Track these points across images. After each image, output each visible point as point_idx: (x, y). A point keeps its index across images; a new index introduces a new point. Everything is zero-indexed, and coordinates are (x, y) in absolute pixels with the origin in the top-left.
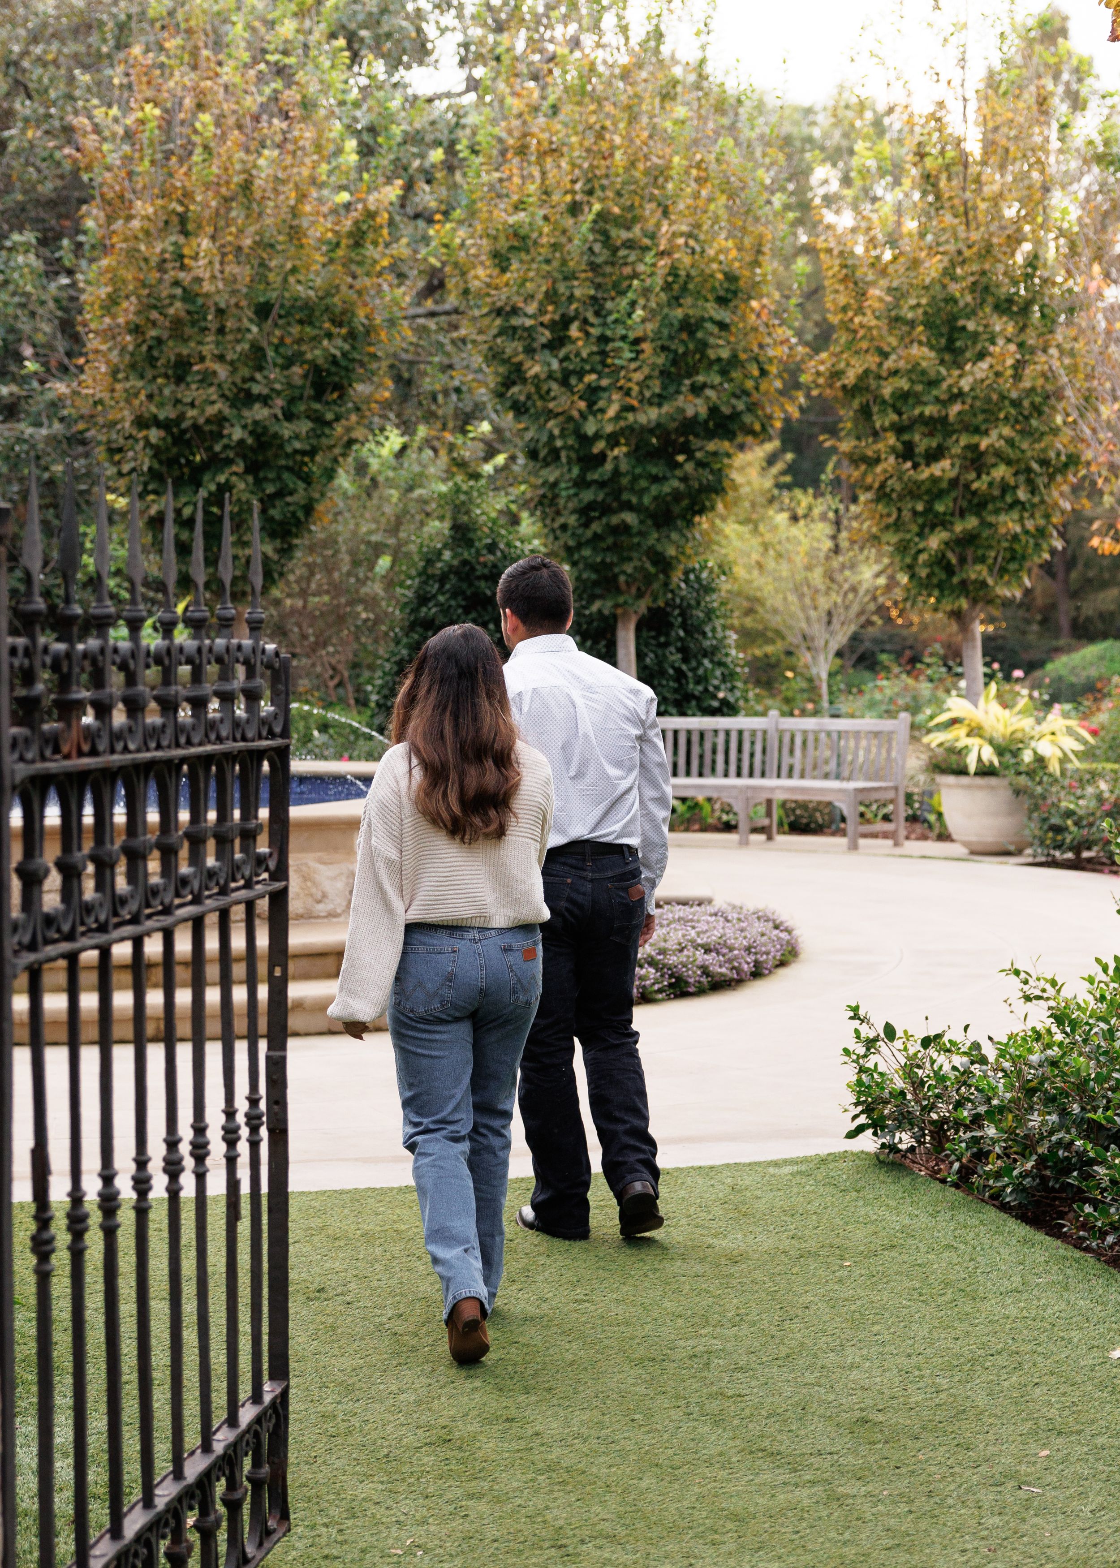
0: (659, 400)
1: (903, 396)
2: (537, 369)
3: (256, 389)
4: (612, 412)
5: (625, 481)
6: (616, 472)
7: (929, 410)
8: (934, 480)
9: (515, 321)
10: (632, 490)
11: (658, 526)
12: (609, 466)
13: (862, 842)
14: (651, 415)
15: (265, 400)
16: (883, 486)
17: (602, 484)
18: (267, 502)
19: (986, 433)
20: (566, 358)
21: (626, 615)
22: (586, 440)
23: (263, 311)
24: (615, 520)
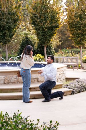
0: (50, 24)
1: (76, 24)
2: (38, 20)
3: (9, 22)
4: (46, 25)
5: (47, 32)
6: (46, 31)
7: (79, 26)
8: (79, 32)
9: (36, 16)
10: (47, 33)
11: (49, 37)
12: (45, 31)
13: (74, 69)
14: (50, 26)
15: (9, 23)
16: (73, 33)
17: (44, 33)
18: (10, 34)
19: (85, 28)
20: (41, 19)
21: (45, 46)
22: (43, 28)
23: (9, 14)
24: (45, 36)
